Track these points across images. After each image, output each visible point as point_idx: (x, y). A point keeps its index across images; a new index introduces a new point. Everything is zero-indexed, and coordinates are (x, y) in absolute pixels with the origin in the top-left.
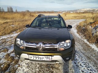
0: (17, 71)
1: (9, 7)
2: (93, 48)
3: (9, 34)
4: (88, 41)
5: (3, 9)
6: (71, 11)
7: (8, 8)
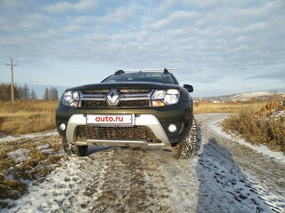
0: (52, 172)
1: (49, 89)
2: (259, 152)
3: (42, 131)
4: (248, 140)
5: (33, 92)
6: (215, 98)
7: (47, 90)
